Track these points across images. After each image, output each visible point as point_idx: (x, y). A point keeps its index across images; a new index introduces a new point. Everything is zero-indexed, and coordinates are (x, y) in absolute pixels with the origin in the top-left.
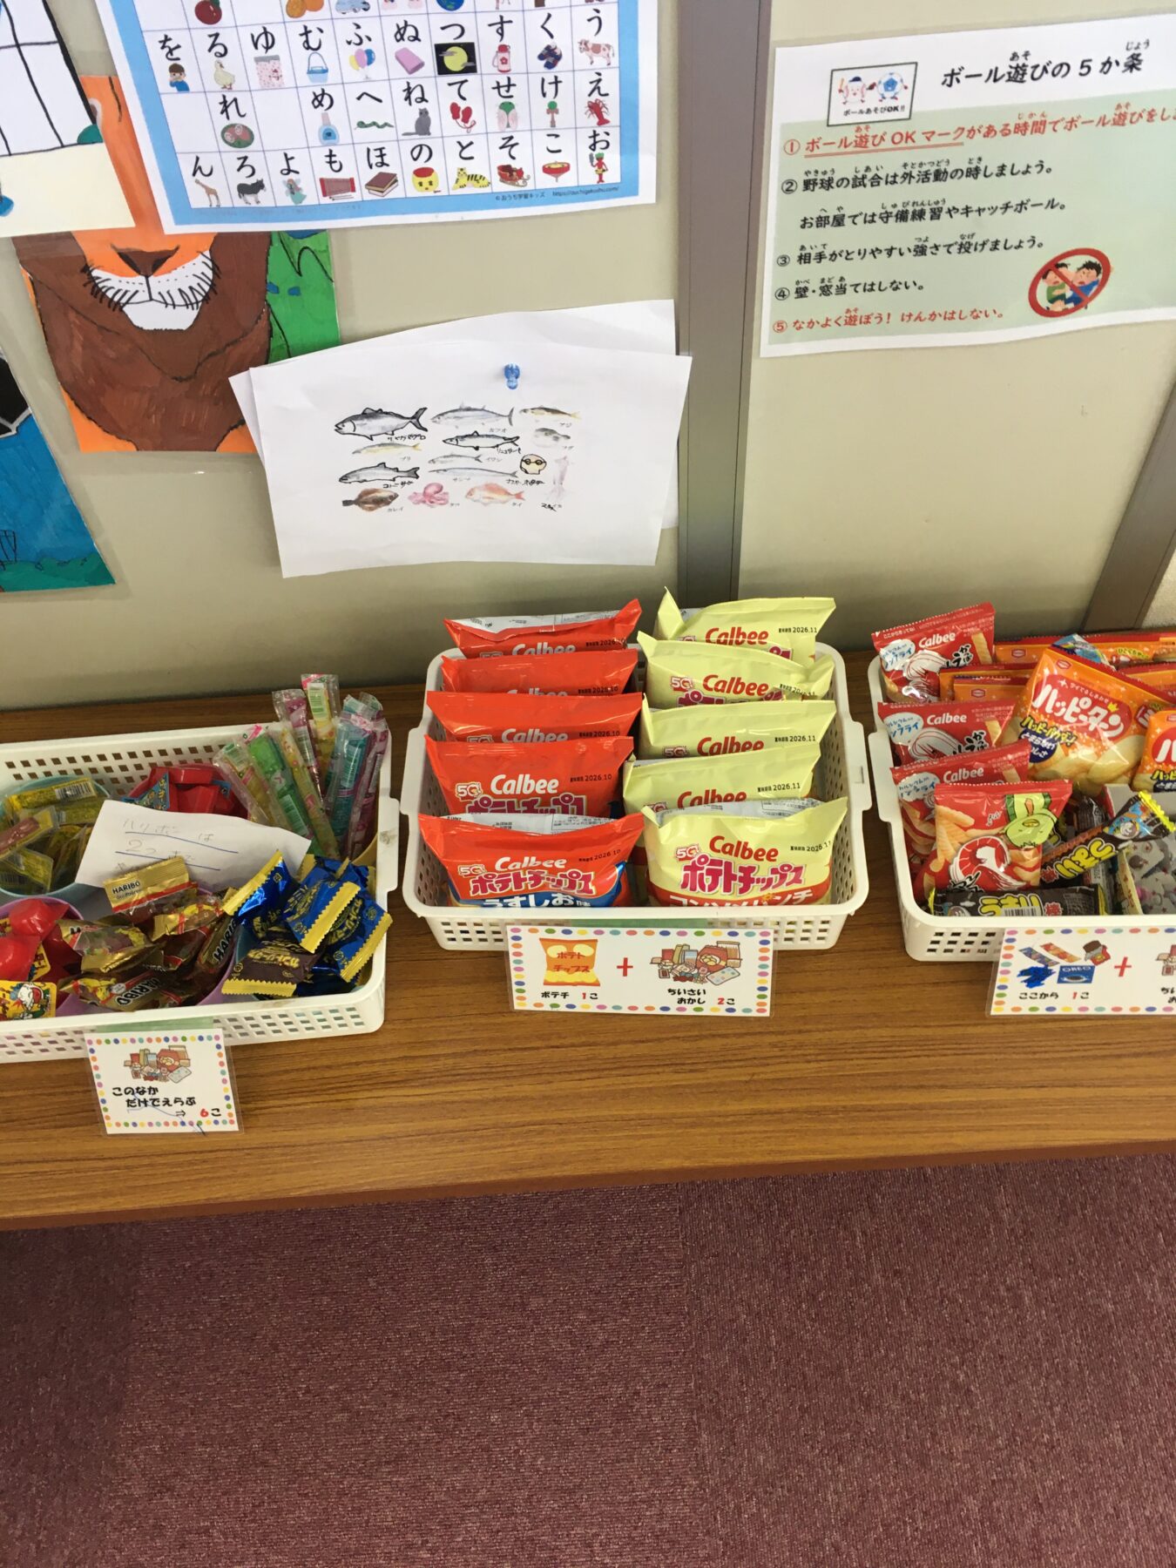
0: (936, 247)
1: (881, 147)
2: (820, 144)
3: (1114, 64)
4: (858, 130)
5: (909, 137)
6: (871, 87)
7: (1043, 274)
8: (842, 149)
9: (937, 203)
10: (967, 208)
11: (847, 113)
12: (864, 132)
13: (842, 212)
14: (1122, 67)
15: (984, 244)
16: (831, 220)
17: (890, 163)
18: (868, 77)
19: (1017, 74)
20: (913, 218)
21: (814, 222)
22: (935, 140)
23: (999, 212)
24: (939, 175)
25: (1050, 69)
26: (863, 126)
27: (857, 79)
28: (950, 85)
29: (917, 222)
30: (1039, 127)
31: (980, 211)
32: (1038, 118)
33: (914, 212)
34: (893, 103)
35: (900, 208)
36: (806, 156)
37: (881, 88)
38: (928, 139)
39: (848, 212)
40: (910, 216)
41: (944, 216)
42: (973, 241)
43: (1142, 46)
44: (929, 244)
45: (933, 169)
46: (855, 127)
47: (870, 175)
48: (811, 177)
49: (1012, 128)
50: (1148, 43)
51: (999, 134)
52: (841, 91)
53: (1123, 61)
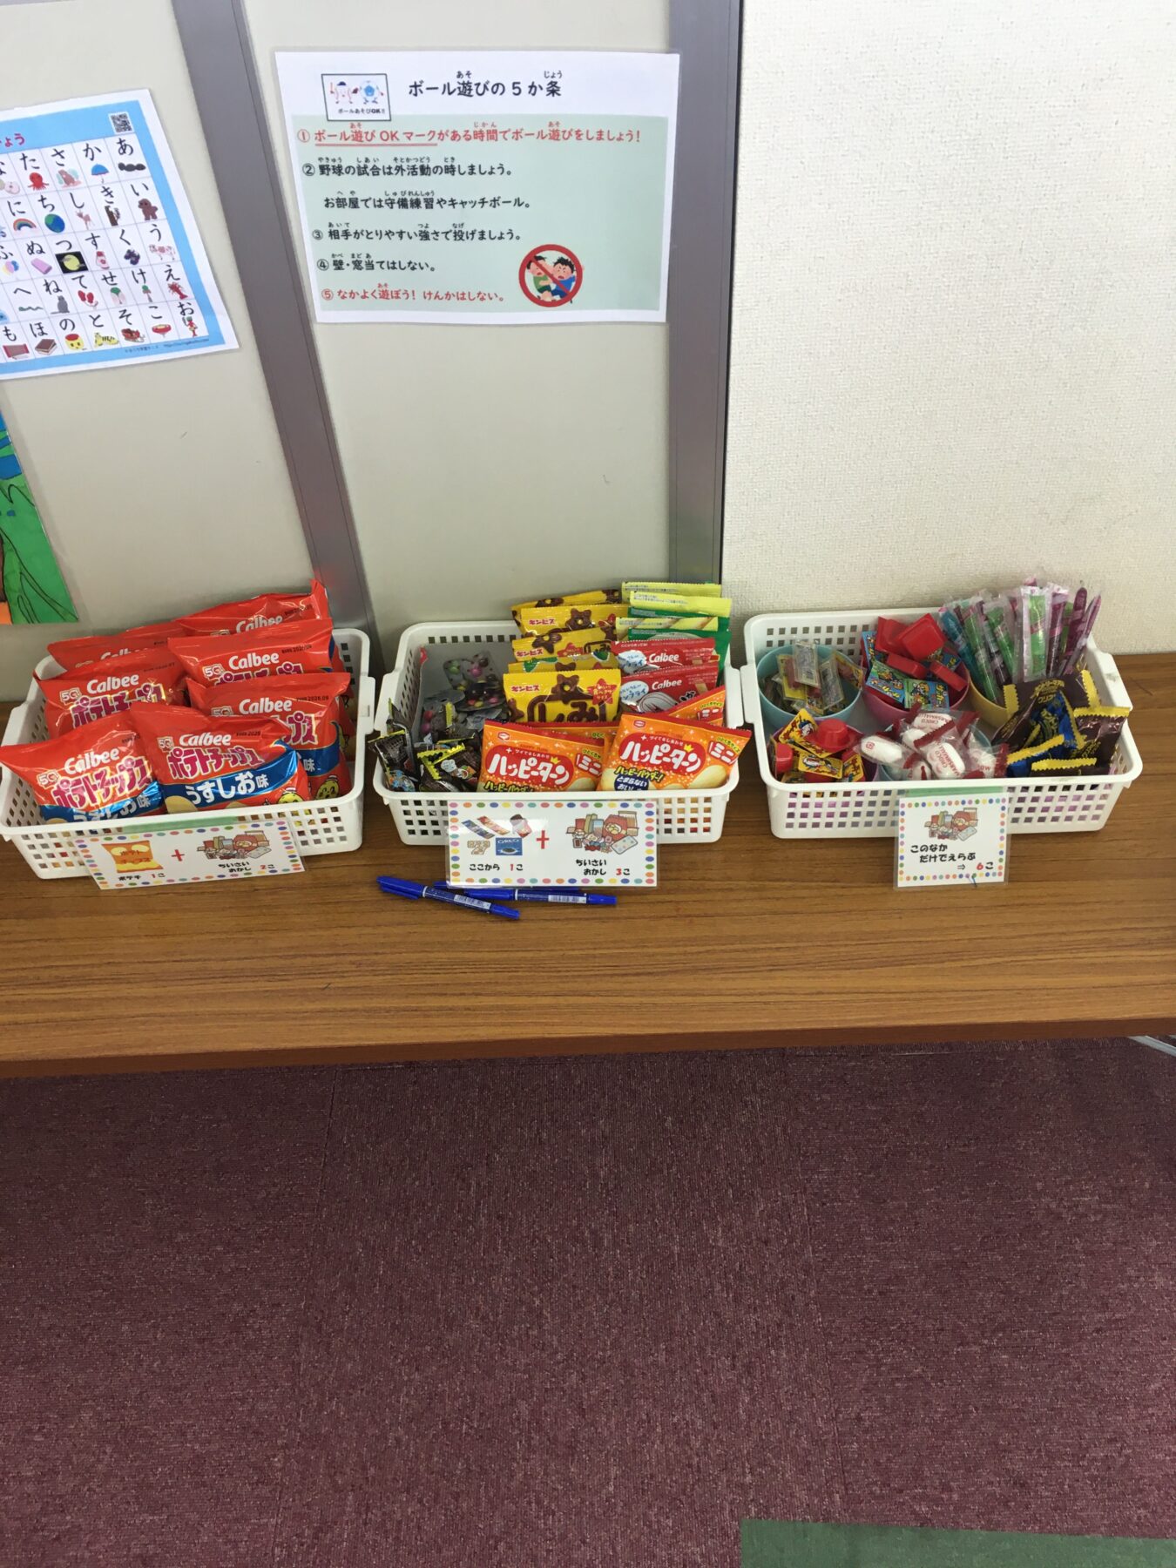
0: (436, 233)
1: (373, 142)
2: (325, 135)
3: (538, 89)
4: (352, 126)
5: (393, 136)
6: (355, 91)
7: (526, 264)
8: (343, 142)
9: (428, 194)
10: (452, 201)
11: (341, 111)
12: (357, 129)
13: (355, 196)
14: (545, 92)
15: (473, 233)
16: (348, 201)
17: (384, 157)
18: (352, 83)
19: (465, 90)
20: (412, 206)
21: (334, 202)
22: (414, 140)
23: (478, 206)
24: (424, 170)
25: (489, 86)
26: (356, 123)
27: (342, 84)
28: (416, 95)
29: (416, 210)
30: (492, 135)
31: (463, 203)
32: (489, 127)
33: (411, 201)
34: (375, 107)
35: (399, 196)
36: (317, 145)
37: (362, 93)
38: (409, 138)
39: (360, 196)
40: (409, 203)
41: (435, 205)
42: (464, 230)
43: (557, 76)
44: (430, 230)
45: (418, 165)
46: (349, 124)
47: (370, 165)
48: (324, 163)
49: (471, 133)
50: (560, 73)
51: (463, 139)
52: (332, 92)
53: (545, 86)
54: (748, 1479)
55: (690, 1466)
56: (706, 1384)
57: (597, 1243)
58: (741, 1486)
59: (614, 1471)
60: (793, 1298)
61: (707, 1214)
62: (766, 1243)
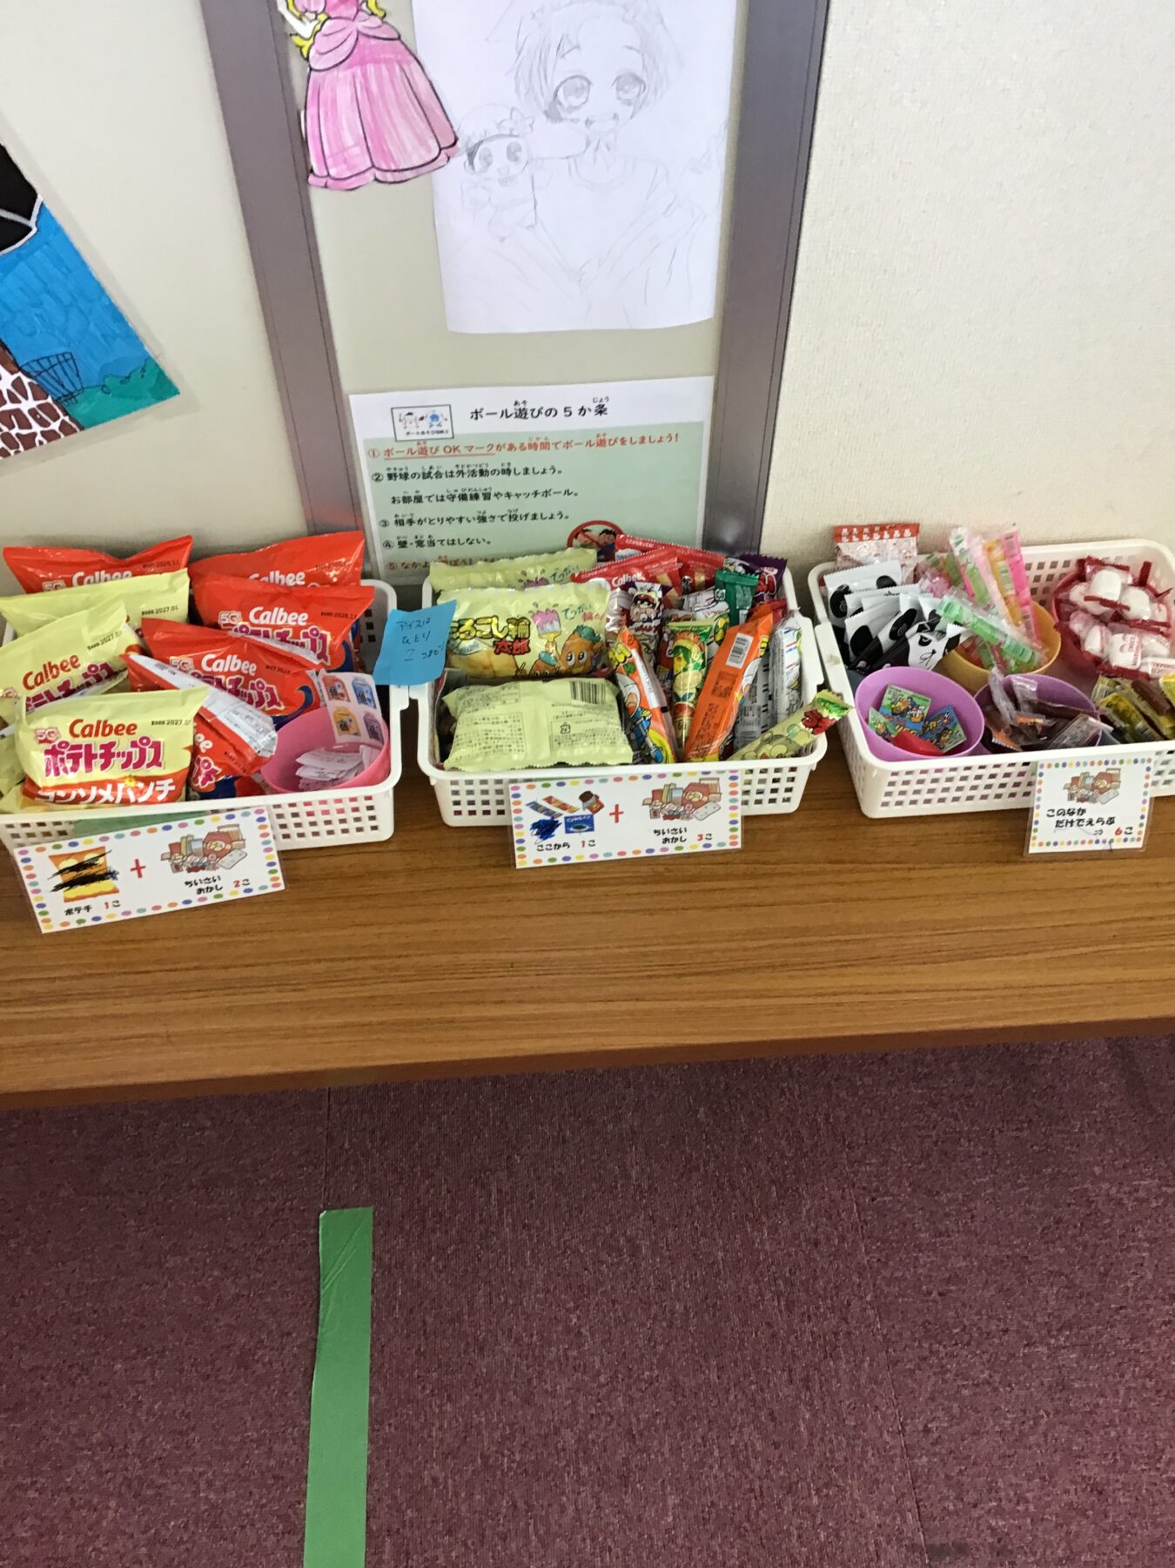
54: (815, 1500)
55: (752, 1490)
56: (764, 1399)
57: (635, 1251)
58: (808, 1509)
59: (672, 1500)
60: (849, 1304)
61: (751, 1215)
62: (816, 1244)
